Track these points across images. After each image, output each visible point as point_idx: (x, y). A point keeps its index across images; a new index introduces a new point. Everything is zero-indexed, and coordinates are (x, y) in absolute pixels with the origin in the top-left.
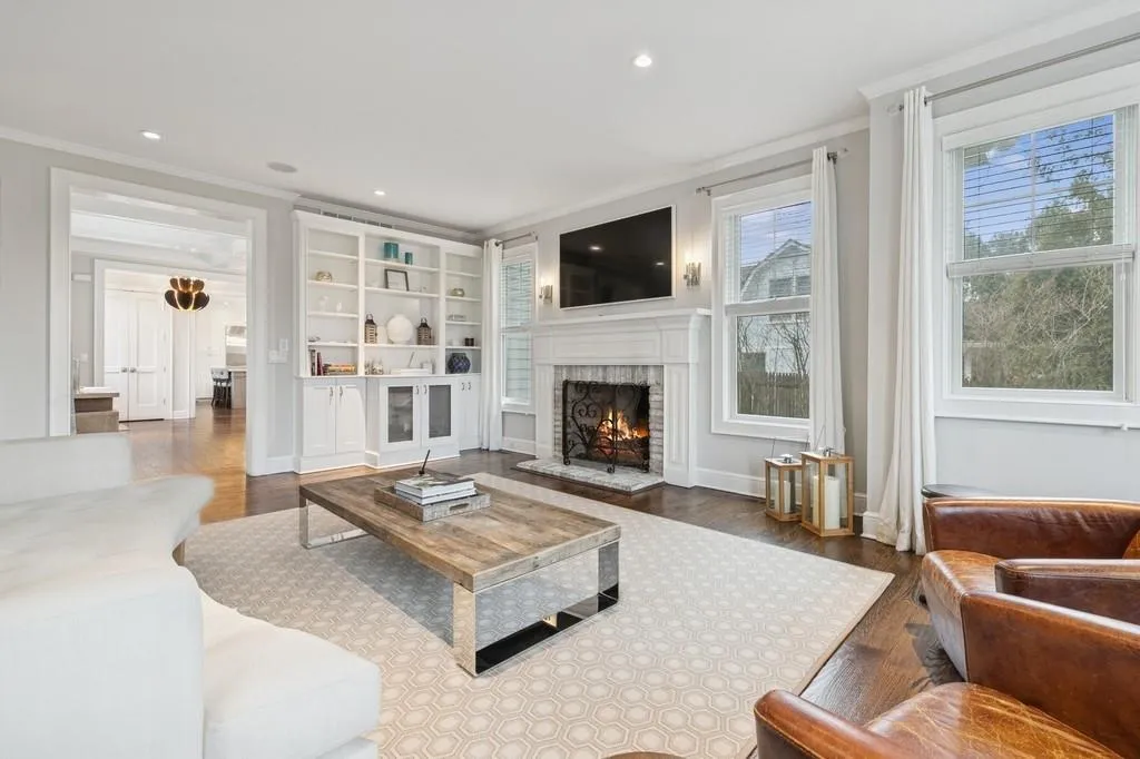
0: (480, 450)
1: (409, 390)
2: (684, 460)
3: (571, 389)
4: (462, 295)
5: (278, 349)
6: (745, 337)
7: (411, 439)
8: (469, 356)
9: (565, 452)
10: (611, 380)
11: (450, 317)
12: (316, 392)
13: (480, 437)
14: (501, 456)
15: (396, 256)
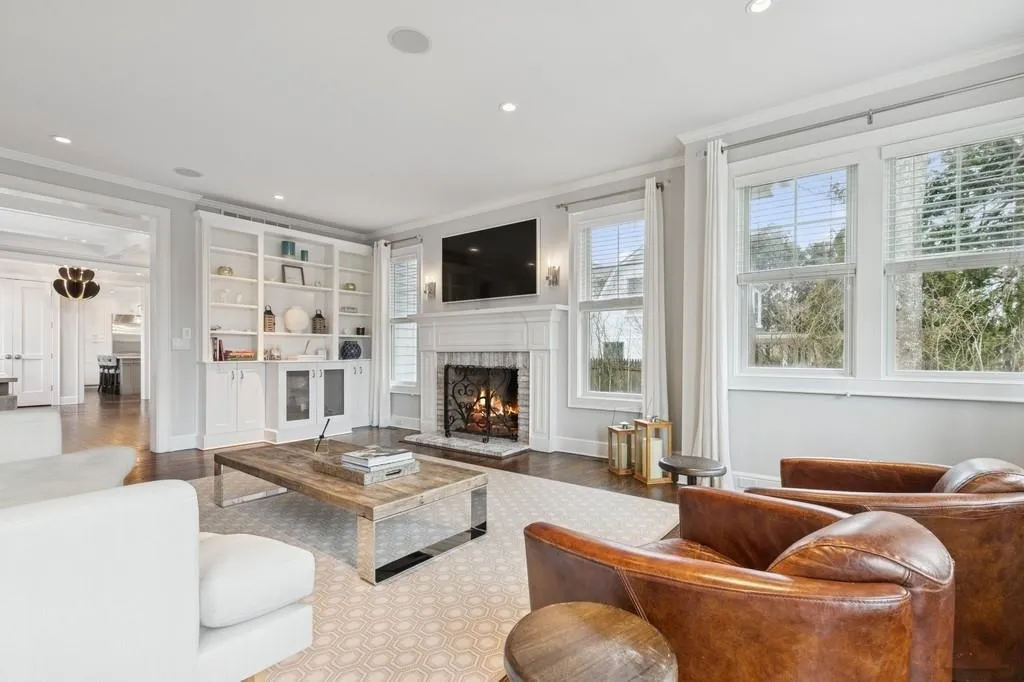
0: (371, 427)
1: (305, 374)
2: (545, 431)
3: (451, 372)
4: (354, 289)
5: (181, 336)
6: (604, 328)
7: (308, 417)
8: (360, 343)
9: (447, 427)
10: (486, 364)
11: (343, 309)
12: (218, 375)
13: (371, 416)
14: (389, 432)
15: (293, 253)
